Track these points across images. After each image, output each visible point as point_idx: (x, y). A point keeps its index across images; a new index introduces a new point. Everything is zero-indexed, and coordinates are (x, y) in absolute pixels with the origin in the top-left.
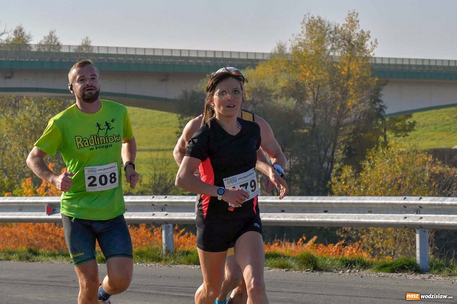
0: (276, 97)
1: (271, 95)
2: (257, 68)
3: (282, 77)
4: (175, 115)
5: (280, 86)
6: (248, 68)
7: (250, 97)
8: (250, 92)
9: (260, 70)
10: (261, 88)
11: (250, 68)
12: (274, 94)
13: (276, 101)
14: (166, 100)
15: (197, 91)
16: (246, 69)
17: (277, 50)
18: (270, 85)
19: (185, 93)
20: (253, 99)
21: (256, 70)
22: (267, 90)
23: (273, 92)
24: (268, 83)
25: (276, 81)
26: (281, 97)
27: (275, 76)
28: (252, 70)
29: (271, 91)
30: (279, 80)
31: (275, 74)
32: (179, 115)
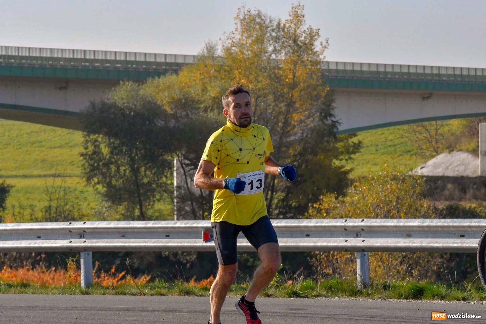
0: (206, 110)
1: (199, 108)
2: (181, 74)
3: (213, 84)
4: (80, 133)
5: (210, 96)
6: (169, 73)
7: (172, 109)
8: (172, 103)
9: (184, 76)
10: (186, 99)
11: (172, 74)
12: (202, 106)
13: (206, 115)
14: (66, 113)
15: (108, 102)
16: (167, 75)
17: (206, 51)
18: (198, 95)
19: (93, 104)
20: (176, 112)
21: (180, 76)
22: (193, 101)
23: (202, 103)
24: (195, 92)
25: (205, 90)
26: (212, 110)
27: (203, 84)
28: (174, 77)
29: (199, 102)
30: (209, 88)
31: (203, 81)
32: (85, 133)
